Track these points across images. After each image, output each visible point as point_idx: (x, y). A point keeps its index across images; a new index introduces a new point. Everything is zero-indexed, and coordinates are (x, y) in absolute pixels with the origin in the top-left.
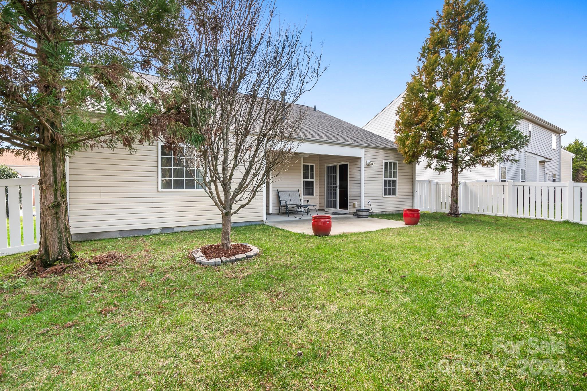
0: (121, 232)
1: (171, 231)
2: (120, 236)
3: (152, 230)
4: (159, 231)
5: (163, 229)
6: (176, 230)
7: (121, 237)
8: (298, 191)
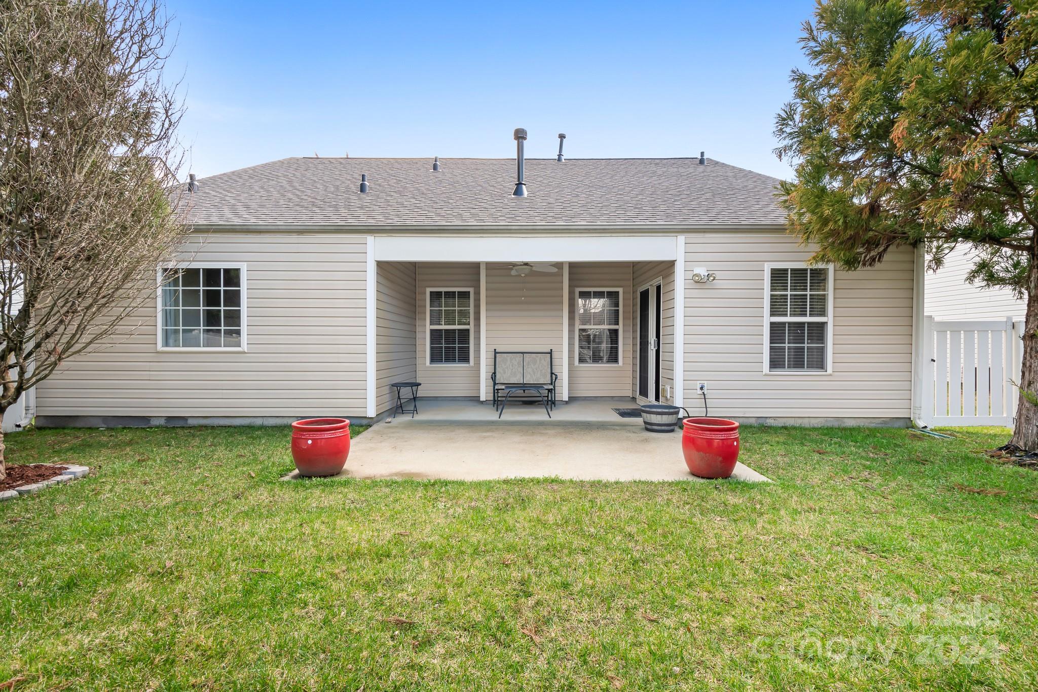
0: (105, 418)
1: (181, 423)
2: (103, 426)
3: (152, 419)
4: (162, 422)
5: (169, 418)
6: (191, 422)
7: (105, 426)
8: (551, 353)
